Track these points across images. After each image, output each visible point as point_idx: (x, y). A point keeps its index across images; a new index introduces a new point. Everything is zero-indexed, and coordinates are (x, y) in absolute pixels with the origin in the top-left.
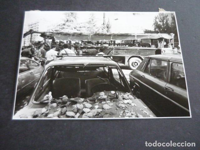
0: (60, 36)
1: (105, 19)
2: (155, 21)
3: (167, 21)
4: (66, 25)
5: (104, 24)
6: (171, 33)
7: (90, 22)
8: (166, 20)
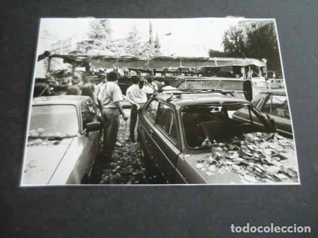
0: (98, 61)
1: (152, 33)
2: (224, 38)
3: (241, 39)
4: (94, 43)
5: (150, 41)
6: (262, 58)
7: (131, 38)
8: (240, 37)
